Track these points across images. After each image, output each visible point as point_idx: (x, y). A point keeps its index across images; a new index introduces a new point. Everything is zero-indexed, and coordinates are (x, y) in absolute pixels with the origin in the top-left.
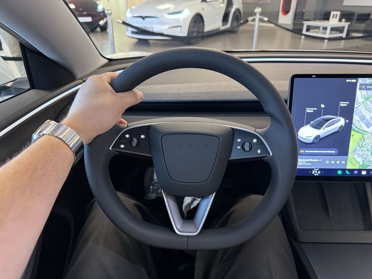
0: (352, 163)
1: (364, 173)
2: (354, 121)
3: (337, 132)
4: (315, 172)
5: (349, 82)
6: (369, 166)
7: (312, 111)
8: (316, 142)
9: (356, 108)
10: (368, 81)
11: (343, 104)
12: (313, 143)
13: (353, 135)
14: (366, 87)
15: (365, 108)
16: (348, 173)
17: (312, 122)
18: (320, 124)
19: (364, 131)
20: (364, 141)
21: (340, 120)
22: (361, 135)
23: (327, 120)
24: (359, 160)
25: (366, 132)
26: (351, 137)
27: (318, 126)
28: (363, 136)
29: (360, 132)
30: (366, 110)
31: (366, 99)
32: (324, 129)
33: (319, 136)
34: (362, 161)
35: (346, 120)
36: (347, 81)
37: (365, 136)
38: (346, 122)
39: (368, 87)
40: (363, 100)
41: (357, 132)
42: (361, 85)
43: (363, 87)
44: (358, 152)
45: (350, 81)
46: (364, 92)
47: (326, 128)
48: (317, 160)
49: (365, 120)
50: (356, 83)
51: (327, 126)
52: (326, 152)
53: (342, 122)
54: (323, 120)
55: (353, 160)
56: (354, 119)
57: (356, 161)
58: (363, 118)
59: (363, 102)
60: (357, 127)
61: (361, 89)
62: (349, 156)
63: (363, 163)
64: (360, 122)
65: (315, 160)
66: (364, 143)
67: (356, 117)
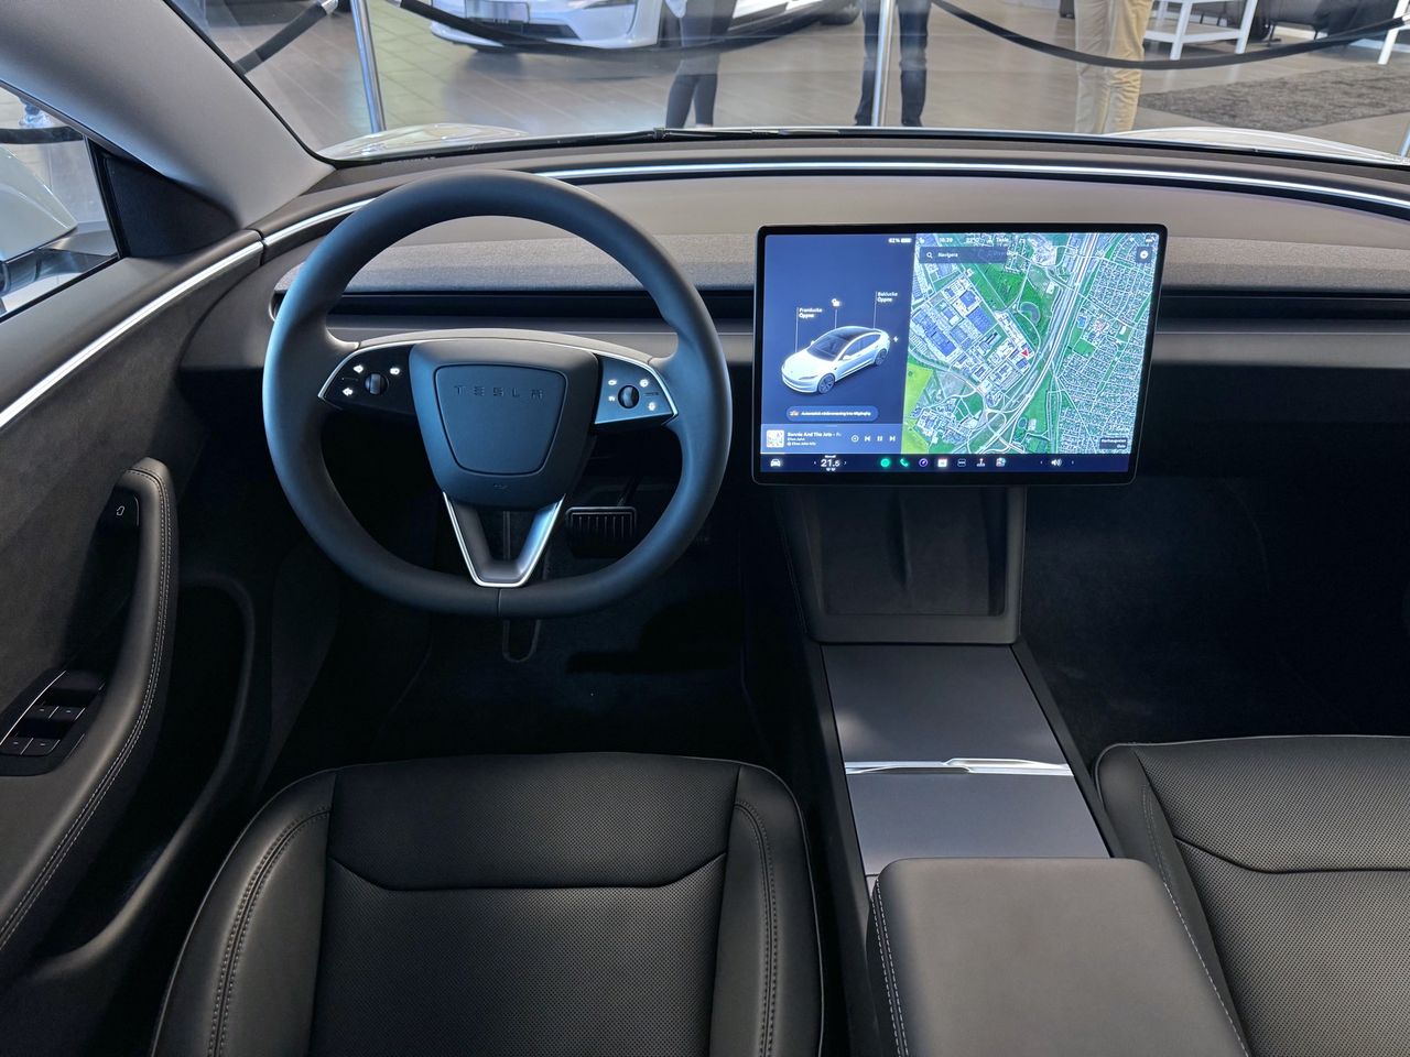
0: (912, 439)
1: (943, 463)
2: (911, 339)
3: (874, 365)
4: (828, 463)
5: (896, 243)
6: (953, 446)
7: (812, 316)
8: (825, 390)
9: (914, 307)
10: (941, 240)
11: (883, 298)
12: (818, 393)
13: (911, 374)
14: (935, 254)
15: (938, 306)
16: (906, 465)
17: (813, 343)
18: (831, 348)
19: (938, 363)
20: (939, 385)
21: (877, 337)
22: (930, 372)
23: (848, 337)
24: (928, 432)
25: (942, 365)
26: (908, 378)
27: (828, 352)
28: (935, 374)
29: (927, 366)
30: (940, 311)
31: (938, 286)
32: (841, 359)
33: (831, 376)
34: (936, 434)
35: (891, 337)
36: (891, 240)
37: (941, 376)
38: (892, 341)
39: (940, 255)
40: (930, 288)
41: (922, 364)
42: (924, 250)
43: (929, 255)
44: (926, 414)
45: (898, 240)
46: (932, 268)
47: (846, 357)
48: (830, 435)
49: (937, 335)
50: (911, 247)
51: (850, 353)
52: (851, 414)
53: (883, 341)
54: (839, 336)
55: (915, 434)
56: (911, 333)
57: (924, 436)
58: (931, 331)
59: (930, 291)
60: (919, 354)
61: (923, 260)
62: (905, 423)
63: (940, 441)
64: (927, 339)
65: (825, 435)
66: (939, 392)
67: (915, 329)
